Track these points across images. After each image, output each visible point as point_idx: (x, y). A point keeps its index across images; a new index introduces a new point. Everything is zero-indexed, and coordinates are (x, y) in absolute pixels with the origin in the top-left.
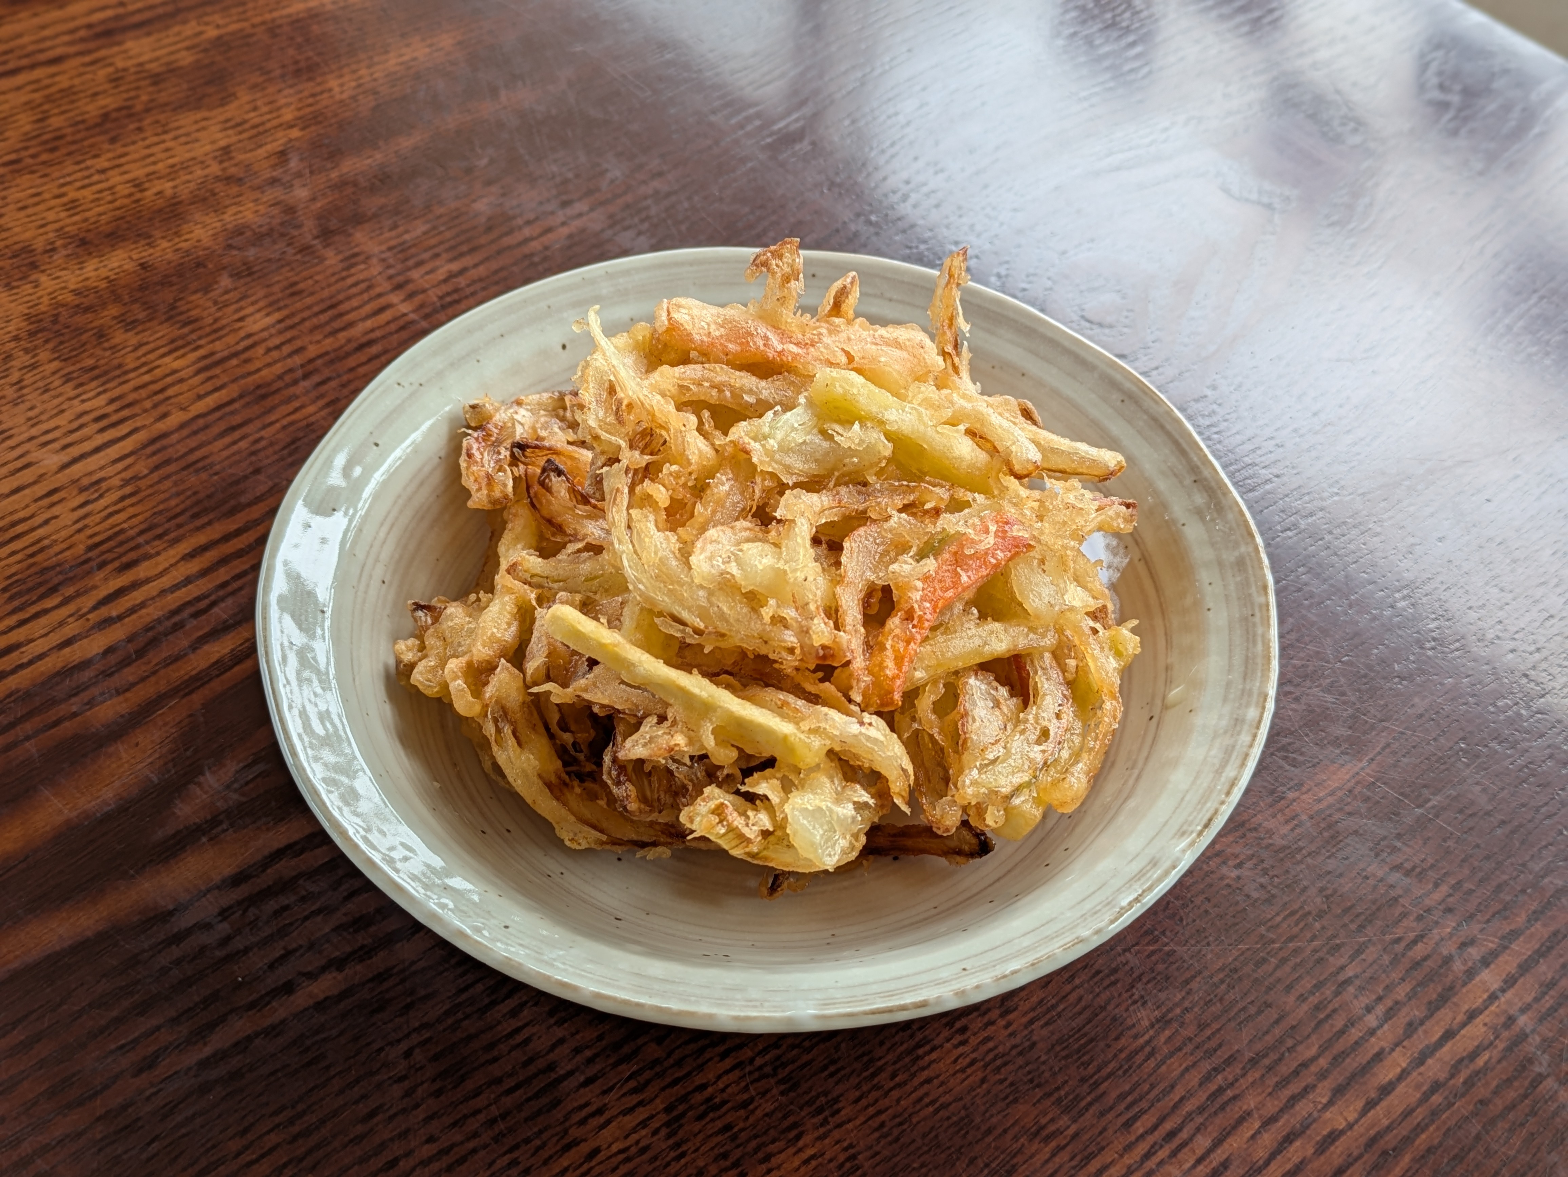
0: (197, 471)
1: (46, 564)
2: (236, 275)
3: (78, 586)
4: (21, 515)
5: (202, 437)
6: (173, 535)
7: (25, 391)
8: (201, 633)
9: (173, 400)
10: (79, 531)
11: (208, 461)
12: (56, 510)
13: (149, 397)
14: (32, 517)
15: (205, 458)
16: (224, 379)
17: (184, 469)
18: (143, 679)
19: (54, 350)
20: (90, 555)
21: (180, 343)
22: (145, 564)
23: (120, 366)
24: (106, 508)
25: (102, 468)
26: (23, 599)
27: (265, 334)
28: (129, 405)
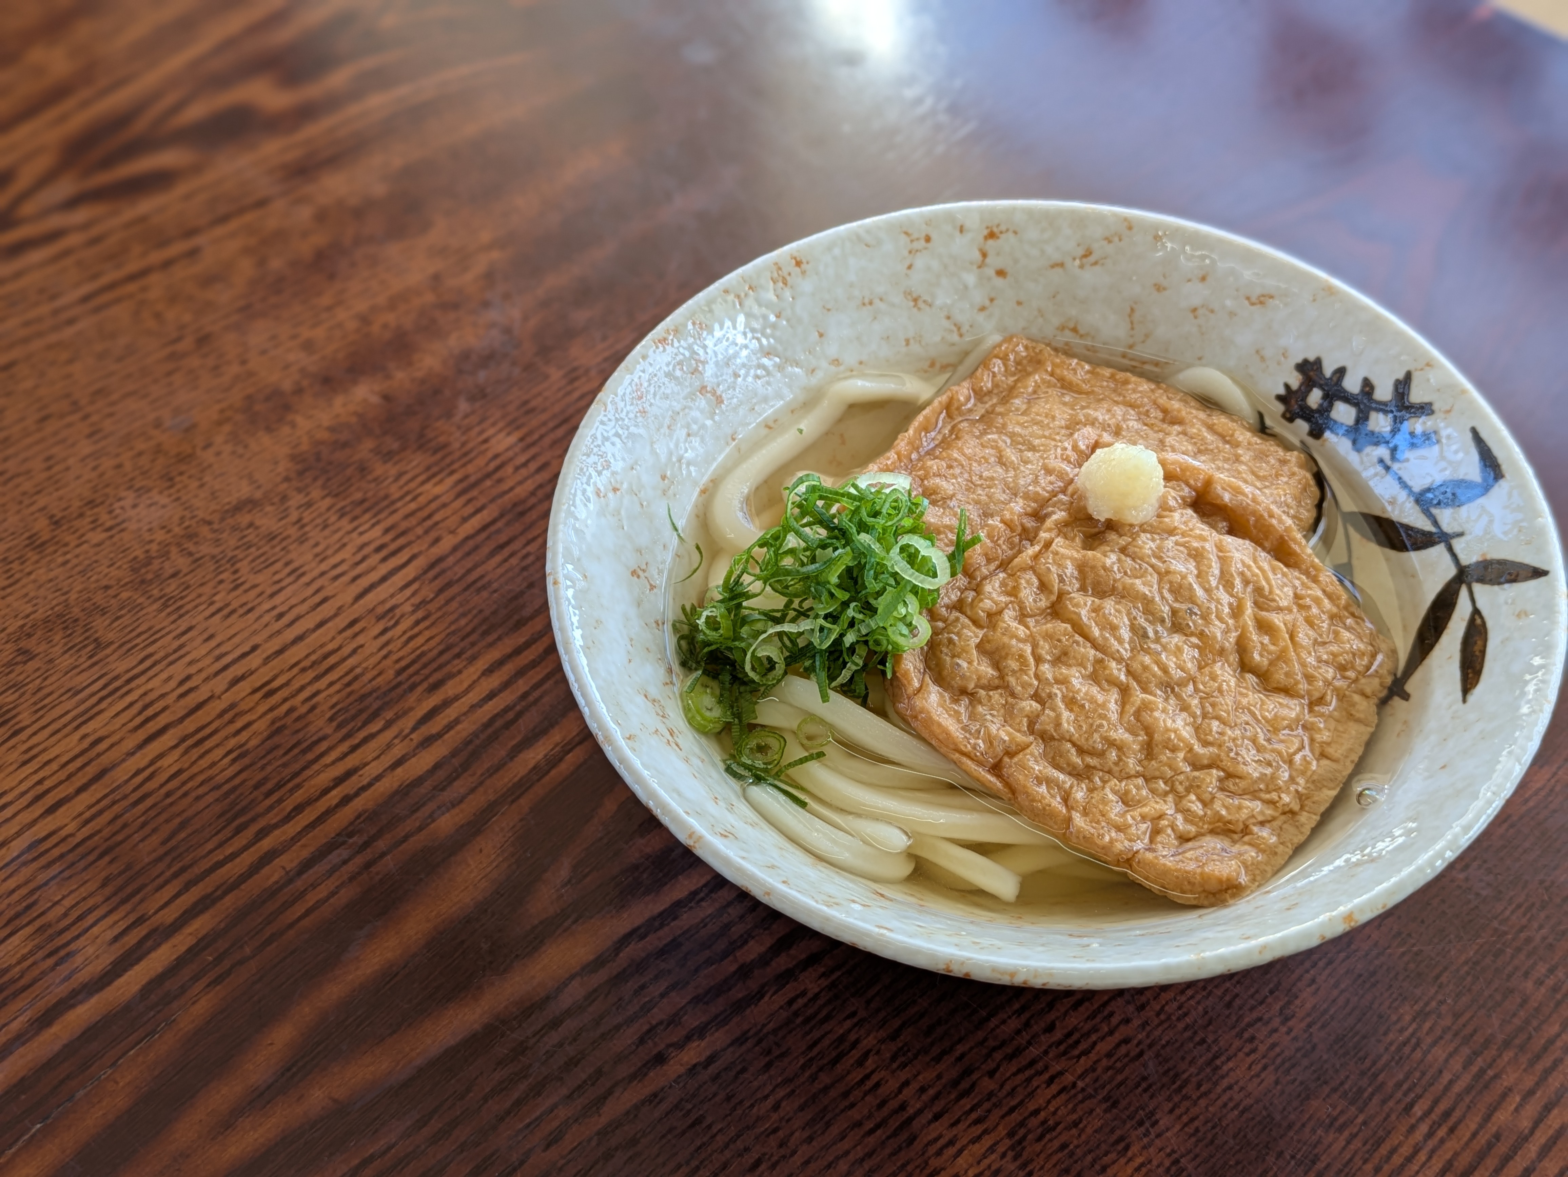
0: (479, 591)
1: (363, 692)
2: (472, 399)
3: (396, 709)
4: (330, 647)
5: (476, 557)
6: (469, 653)
7: (307, 529)
8: (514, 742)
9: (441, 525)
10: (385, 657)
11: (486, 580)
12: (360, 640)
13: (419, 524)
14: (340, 648)
15: (482, 577)
16: (482, 500)
17: (465, 589)
18: (473, 790)
19: (324, 487)
20: (399, 679)
21: (435, 469)
22: (450, 683)
23: (386, 497)
24: (404, 633)
25: (392, 596)
26: (349, 727)
27: (510, 454)
28: (403, 533)
